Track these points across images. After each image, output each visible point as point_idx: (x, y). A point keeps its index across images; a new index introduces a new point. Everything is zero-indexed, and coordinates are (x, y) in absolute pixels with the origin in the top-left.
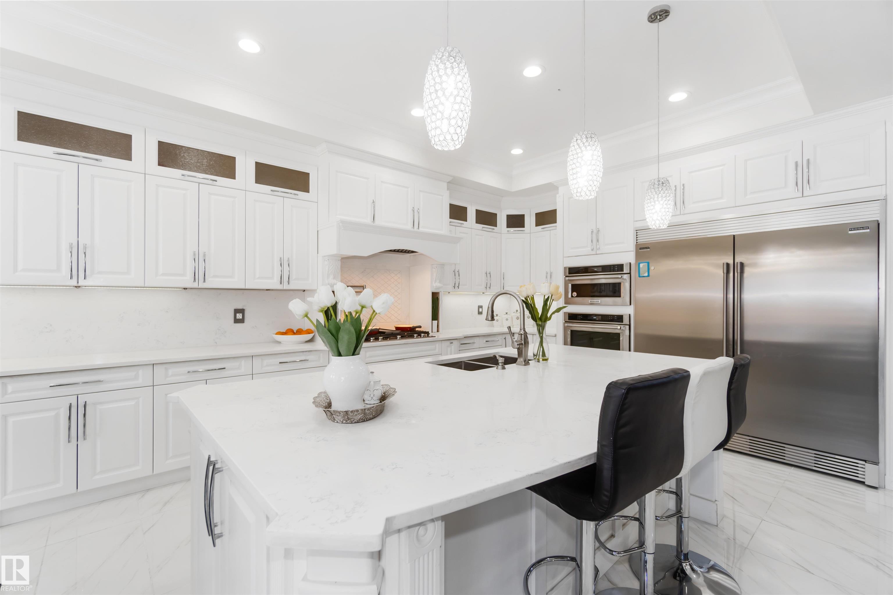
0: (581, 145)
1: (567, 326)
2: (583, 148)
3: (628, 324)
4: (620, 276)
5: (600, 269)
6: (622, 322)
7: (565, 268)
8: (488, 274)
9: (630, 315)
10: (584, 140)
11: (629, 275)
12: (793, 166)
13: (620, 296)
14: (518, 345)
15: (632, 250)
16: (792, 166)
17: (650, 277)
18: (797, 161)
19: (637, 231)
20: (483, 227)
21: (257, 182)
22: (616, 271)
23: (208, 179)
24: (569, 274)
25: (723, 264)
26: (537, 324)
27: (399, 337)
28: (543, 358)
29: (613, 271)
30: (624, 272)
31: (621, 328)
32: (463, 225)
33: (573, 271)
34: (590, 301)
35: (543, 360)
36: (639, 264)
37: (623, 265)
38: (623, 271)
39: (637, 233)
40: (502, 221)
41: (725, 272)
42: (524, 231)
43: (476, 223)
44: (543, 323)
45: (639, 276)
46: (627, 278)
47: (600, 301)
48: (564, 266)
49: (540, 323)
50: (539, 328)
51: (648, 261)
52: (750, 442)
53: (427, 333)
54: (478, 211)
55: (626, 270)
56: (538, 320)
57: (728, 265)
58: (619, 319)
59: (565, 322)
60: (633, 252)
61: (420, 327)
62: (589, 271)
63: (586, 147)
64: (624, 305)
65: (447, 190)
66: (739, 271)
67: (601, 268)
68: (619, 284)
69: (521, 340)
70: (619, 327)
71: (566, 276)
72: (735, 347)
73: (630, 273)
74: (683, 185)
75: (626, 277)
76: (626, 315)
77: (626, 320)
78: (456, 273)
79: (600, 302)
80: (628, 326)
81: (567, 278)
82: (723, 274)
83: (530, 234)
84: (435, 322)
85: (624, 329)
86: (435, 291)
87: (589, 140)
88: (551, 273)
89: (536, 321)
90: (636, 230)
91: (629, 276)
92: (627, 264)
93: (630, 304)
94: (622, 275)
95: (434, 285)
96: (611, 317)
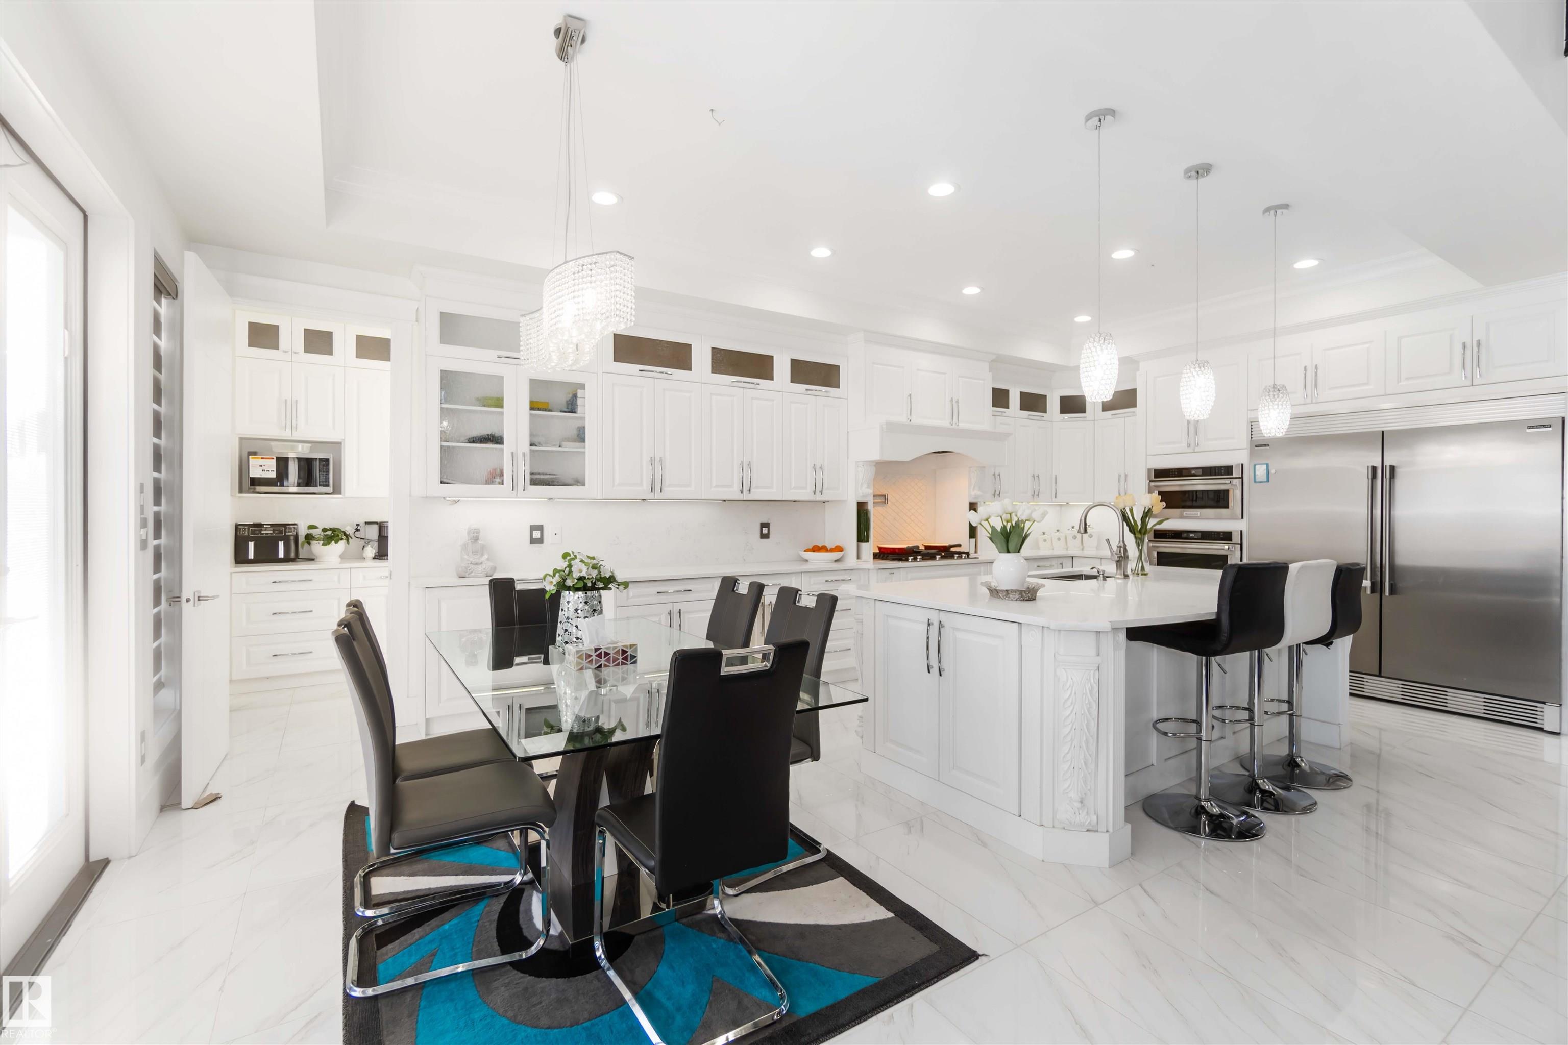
0: (1195, 373)
1: (1153, 546)
2: (1196, 376)
3: (1240, 543)
4: (1227, 481)
5: (1200, 472)
6: (1231, 541)
7: (1149, 470)
8: (1036, 477)
9: (1241, 531)
10: (1198, 369)
11: (1241, 479)
12: (1460, 347)
13: (1227, 507)
14: (1118, 557)
15: (1246, 447)
16: (1458, 349)
17: (1269, 483)
18: (1464, 341)
19: (1252, 424)
20: (1030, 415)
21: (792, 381)
22: (1222, 475)
23: (741, 382)
24: (1155, 478)
25: (1368, 467)
26: (1136, 538)
27: (938, 557)
28: (1142, 573)
29: (1215, 475)
30: (1234, 476)
31: (1229, 548)
32: (1004, 414)
33: (1161, 474)
34: (1184, 513)
35: (1142, 574)
36: (1255, 466)
37: (1232, 466)
38: (1232, 475)
39: (1252, 425)
40: (1053, 404)
41: (1370, 477)
42: (1085, 417)
43: (1021, 410)
44: (1143, 536)
45: (1255, 482)
46: (1237, 484)
47: (1199, 513)
48: (1148, 468)
49: (1140, 536)
50: (1138, 541)
51: (1267, 462)
52: (1402, 688)
53: (968, 554)
54: (1023, 394)
55: (1236, 473)
56: (1136, 533)
57: (1374, 469)
58: (1226, 536)
59: (1149, 541)
60: (1246, 450)
61: (959, 546)
62: (1184, 474)
63: (1198, 375)
64: (1233, 518)
65: (990, 372)
66: (1388, 476)
67: (1201, 470)
68: (1227, 491)
69: (1120, 552)
70: (1226, 547)
71: (1150, 481)
72: (1383, 570)
73: (1242, 478)
74: (1316, 367)
75: (1235, 482)
76: (1237, 531)
77: (1236, 538)
78: (997, 476)
79: (1199, 515)
80: (1239, 546)
81: (1152, 484)
82: (1367, 480)
83: (1093, 422)
84: (973, 540)
85: (1233, 549)
86: (973, 501)
87: (1202, 369)
88: (1126, 476)
89: (1134, 534)
90: (1251, 422)
91: (1240, 481)
92: (1237, 465)
93: (1242, 518)
94: (1230, 480)
95: (973, 493)
96: (1214, 535)
